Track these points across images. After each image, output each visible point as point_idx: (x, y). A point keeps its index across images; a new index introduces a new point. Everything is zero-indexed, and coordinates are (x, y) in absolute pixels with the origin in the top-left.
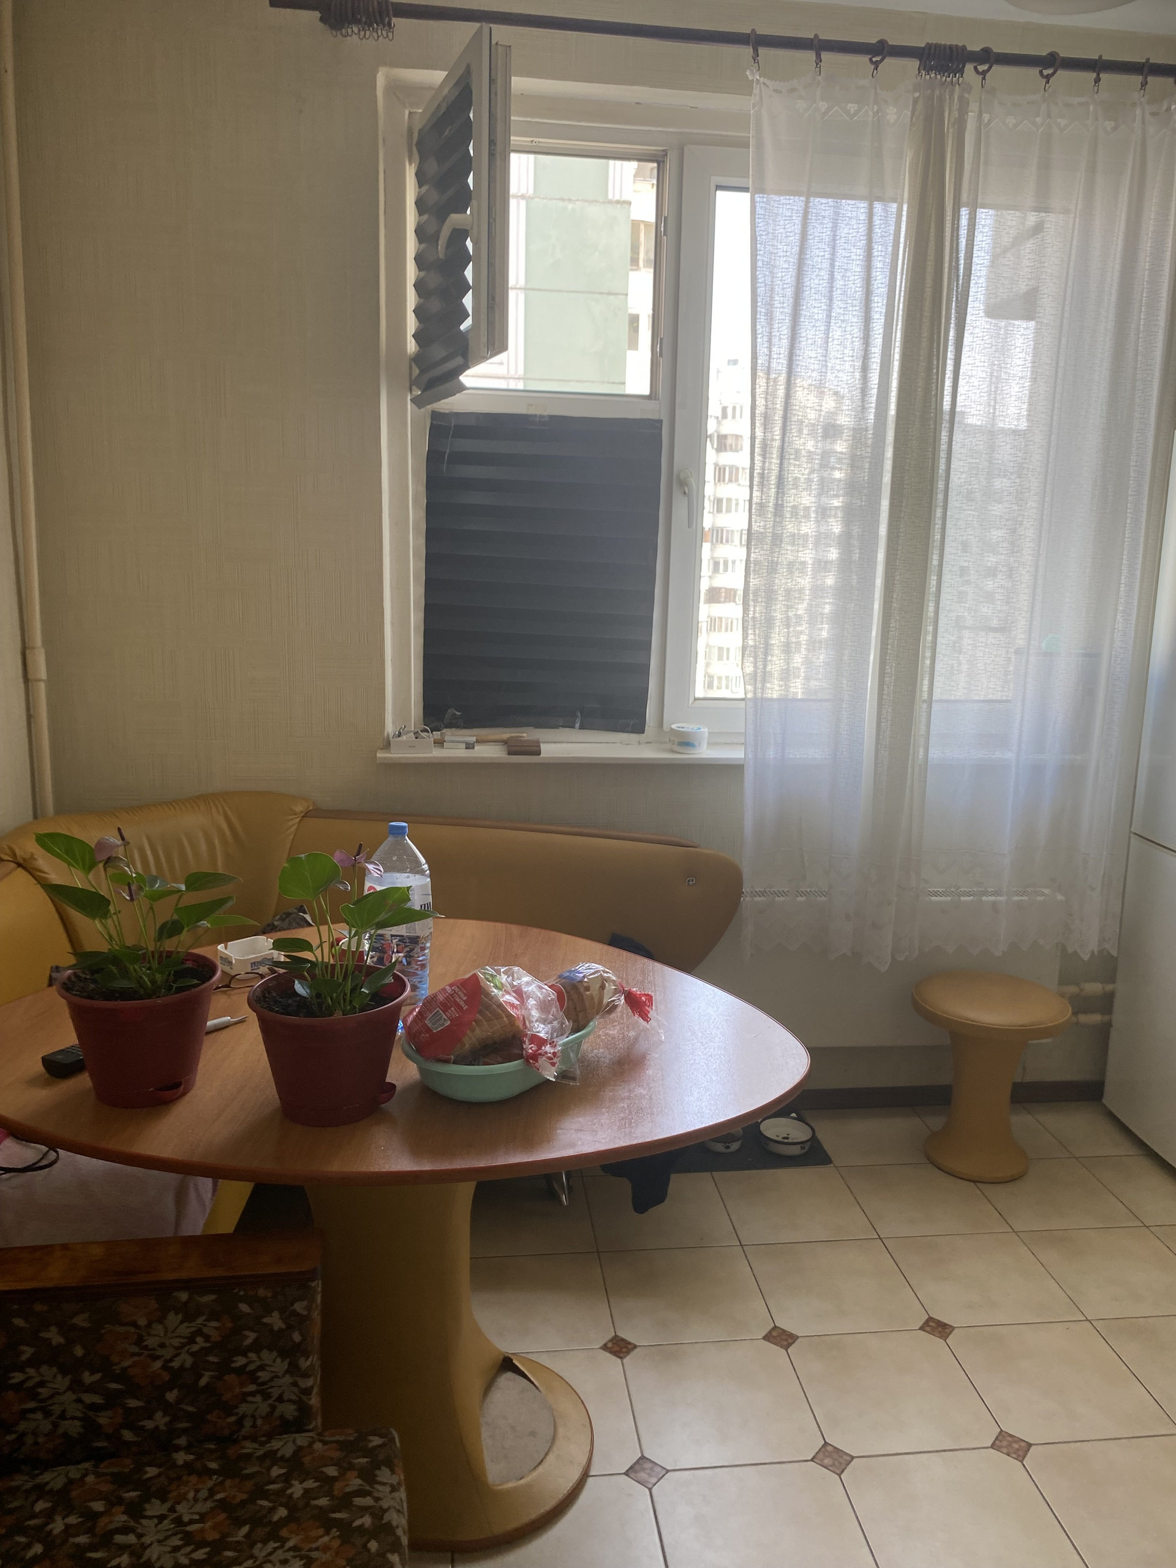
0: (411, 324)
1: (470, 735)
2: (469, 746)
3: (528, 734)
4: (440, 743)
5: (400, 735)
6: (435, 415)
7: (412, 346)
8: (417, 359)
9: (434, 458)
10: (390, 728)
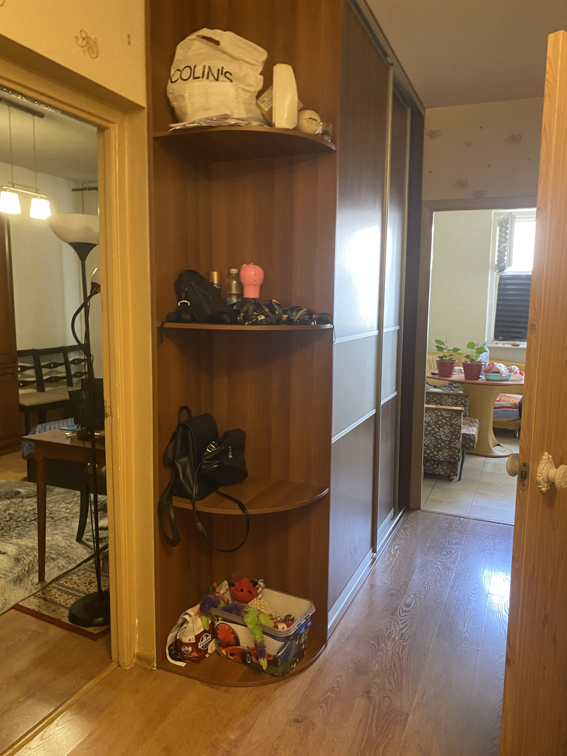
0: (496, 259)
1: (504, 342)
2: (504, 344)
3: (517, 343)
4: (497, 344)
5: (488, 341)
6: (501, 276)
7: (496, 263)
8: (497, 265)
9: (500, 284)
10: (486, 340)
